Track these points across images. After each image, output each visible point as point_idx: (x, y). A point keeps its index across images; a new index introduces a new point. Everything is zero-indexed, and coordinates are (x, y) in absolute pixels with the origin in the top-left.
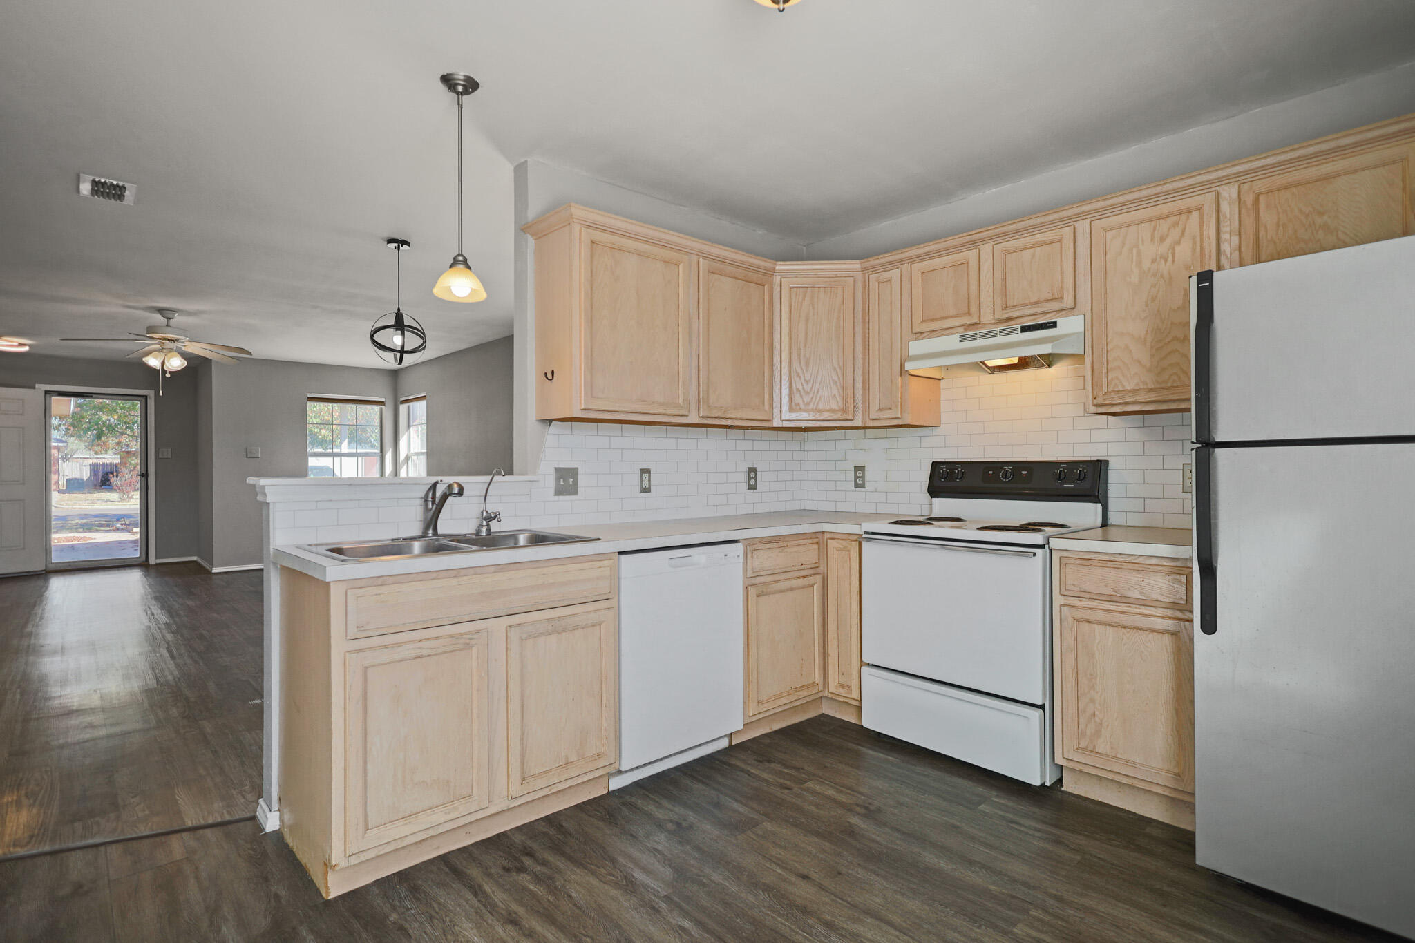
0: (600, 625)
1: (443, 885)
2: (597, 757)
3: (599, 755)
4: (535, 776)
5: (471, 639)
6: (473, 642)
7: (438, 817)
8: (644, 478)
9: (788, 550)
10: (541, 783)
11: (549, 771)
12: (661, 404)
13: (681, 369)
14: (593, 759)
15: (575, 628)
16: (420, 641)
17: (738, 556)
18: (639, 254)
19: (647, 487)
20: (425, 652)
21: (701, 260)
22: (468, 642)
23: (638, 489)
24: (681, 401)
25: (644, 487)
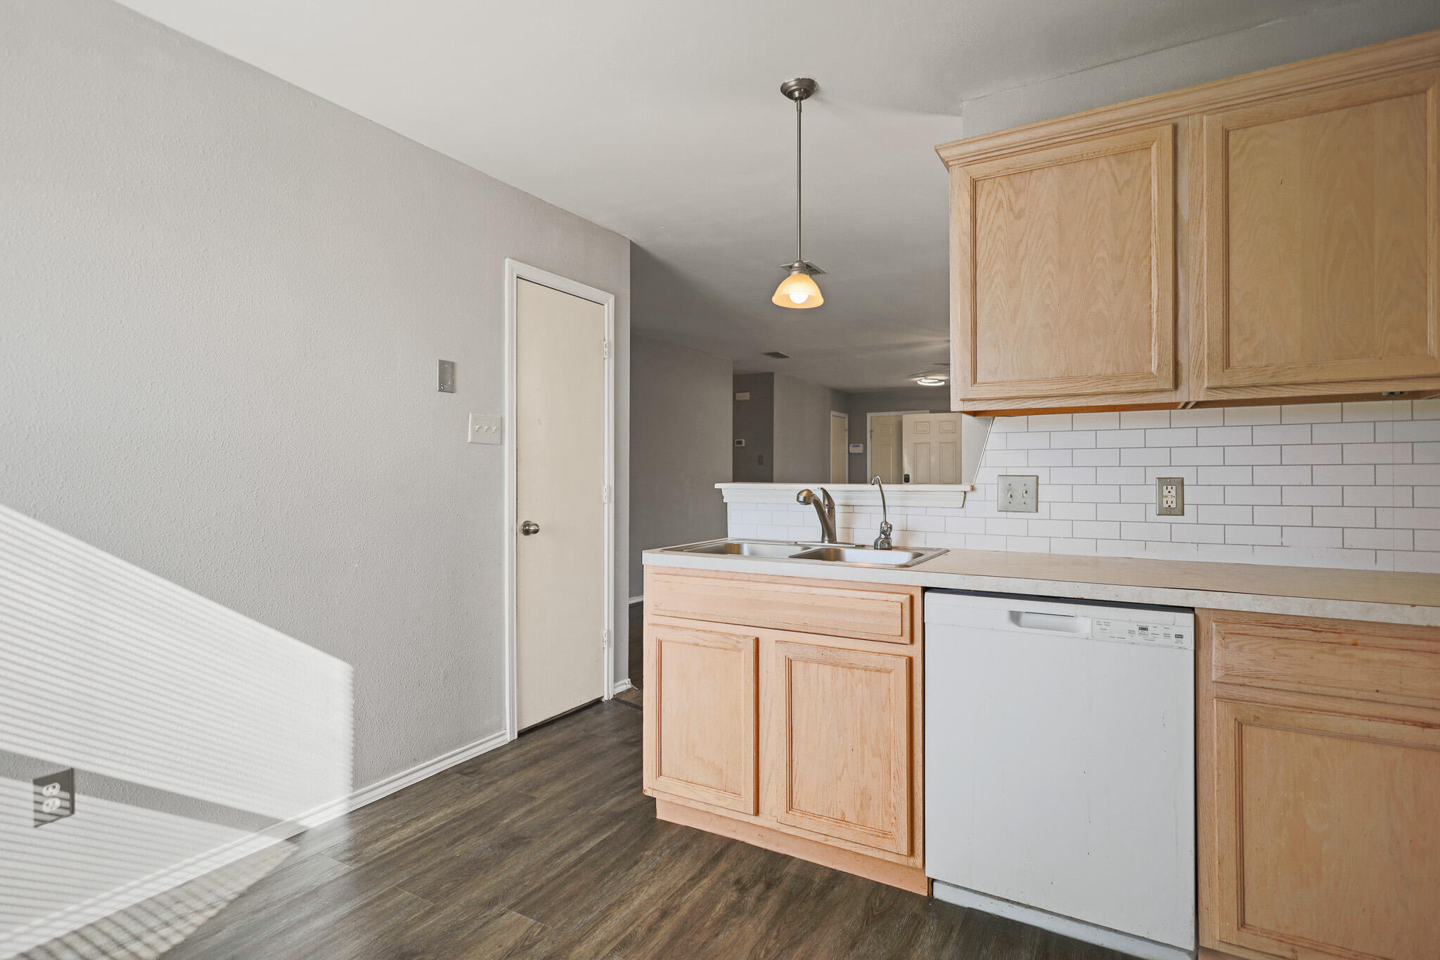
0: (890, 672)
1: (697, 858)
2: (881, 835)
3: (885, 834)
4: (804, 813)
5: (738, 642)
6: (740, 646)
7: (710, 797)
8: (1165, 492)
9: (1357, 653)
10: (807, 823)
11: (821, 816)
12: (1108, 378)
13: (1155, 317)
14: (876, 833)
15: (851, 667)
16: (697, 631)
17: (1179, 636)
18: (1059, 163)
19: (1173, 505)
20: (701, 642)
21: (1205, 117)
22: (736, 644)
23: (1153, 510)
24: (1154, 369)
25: (1165, 505)
